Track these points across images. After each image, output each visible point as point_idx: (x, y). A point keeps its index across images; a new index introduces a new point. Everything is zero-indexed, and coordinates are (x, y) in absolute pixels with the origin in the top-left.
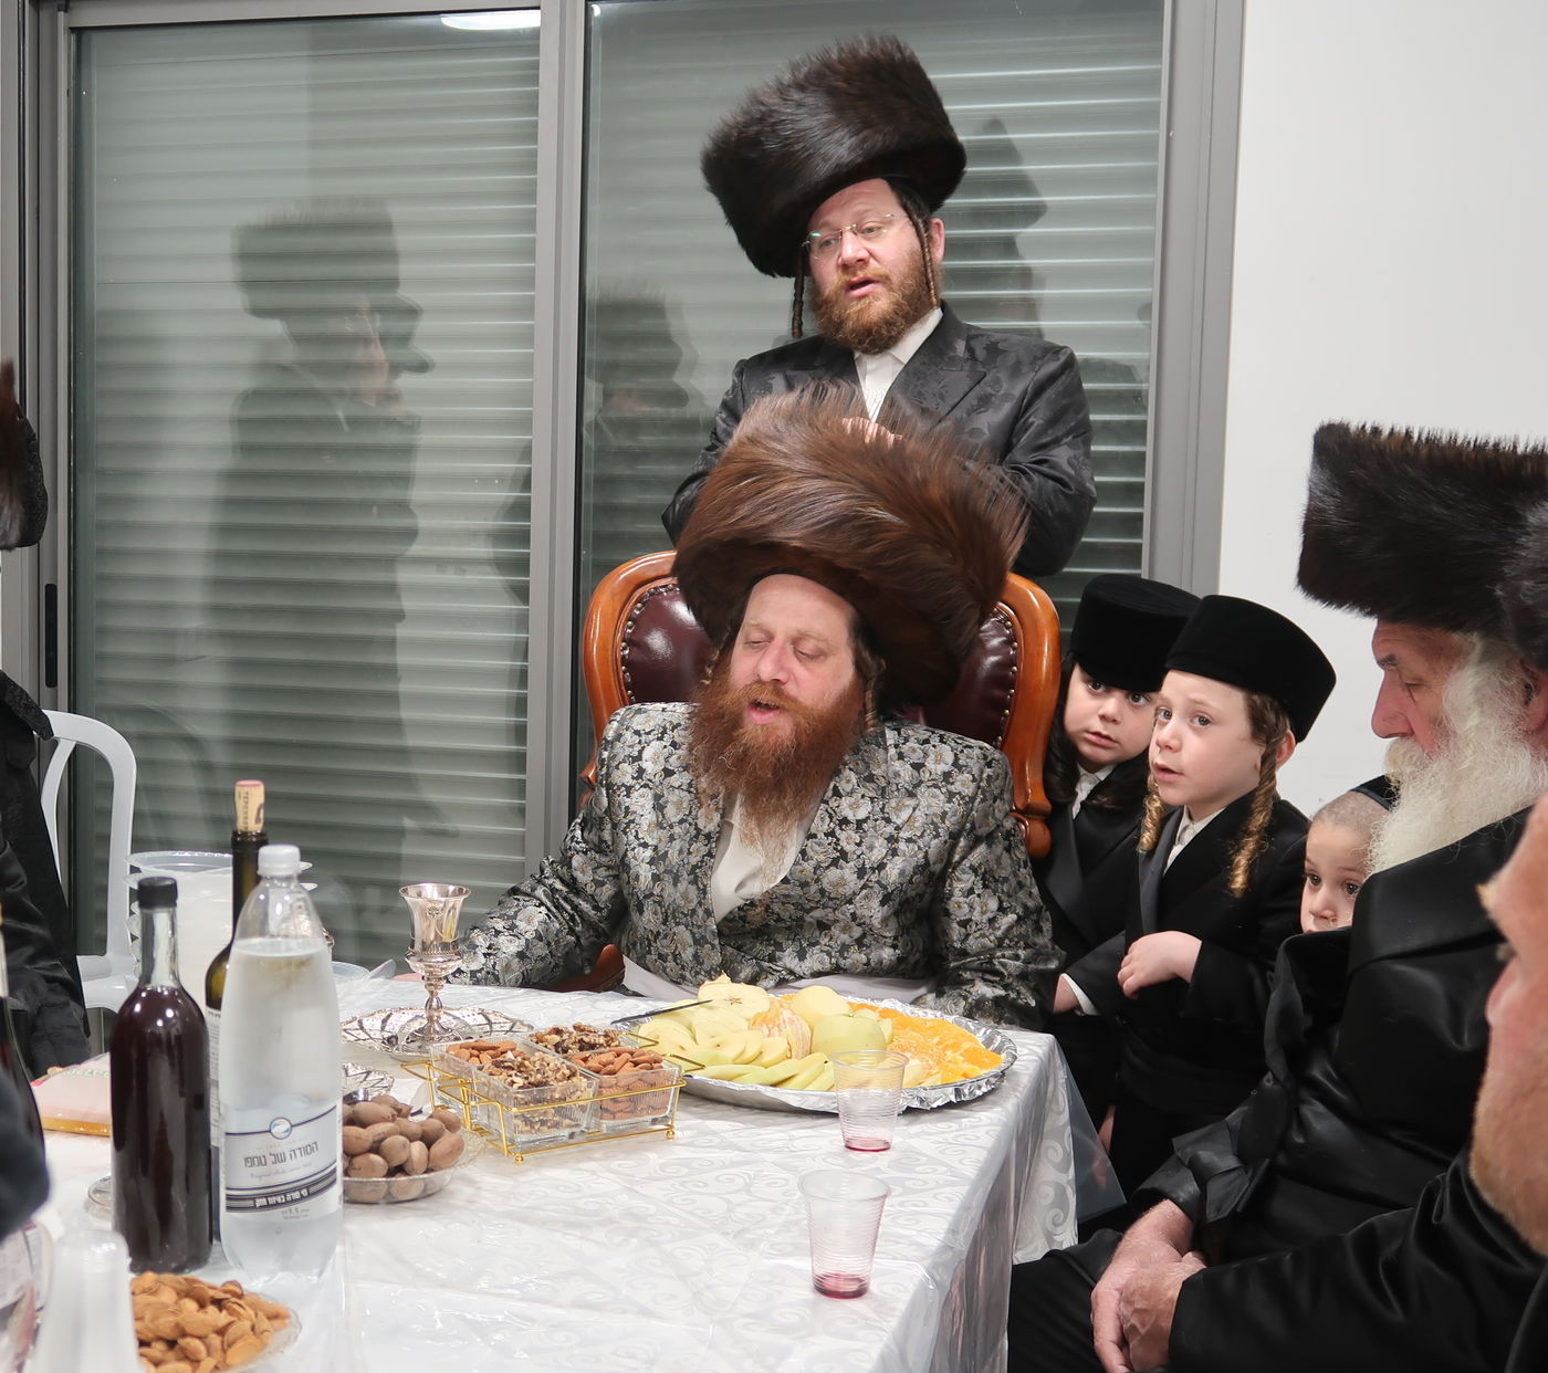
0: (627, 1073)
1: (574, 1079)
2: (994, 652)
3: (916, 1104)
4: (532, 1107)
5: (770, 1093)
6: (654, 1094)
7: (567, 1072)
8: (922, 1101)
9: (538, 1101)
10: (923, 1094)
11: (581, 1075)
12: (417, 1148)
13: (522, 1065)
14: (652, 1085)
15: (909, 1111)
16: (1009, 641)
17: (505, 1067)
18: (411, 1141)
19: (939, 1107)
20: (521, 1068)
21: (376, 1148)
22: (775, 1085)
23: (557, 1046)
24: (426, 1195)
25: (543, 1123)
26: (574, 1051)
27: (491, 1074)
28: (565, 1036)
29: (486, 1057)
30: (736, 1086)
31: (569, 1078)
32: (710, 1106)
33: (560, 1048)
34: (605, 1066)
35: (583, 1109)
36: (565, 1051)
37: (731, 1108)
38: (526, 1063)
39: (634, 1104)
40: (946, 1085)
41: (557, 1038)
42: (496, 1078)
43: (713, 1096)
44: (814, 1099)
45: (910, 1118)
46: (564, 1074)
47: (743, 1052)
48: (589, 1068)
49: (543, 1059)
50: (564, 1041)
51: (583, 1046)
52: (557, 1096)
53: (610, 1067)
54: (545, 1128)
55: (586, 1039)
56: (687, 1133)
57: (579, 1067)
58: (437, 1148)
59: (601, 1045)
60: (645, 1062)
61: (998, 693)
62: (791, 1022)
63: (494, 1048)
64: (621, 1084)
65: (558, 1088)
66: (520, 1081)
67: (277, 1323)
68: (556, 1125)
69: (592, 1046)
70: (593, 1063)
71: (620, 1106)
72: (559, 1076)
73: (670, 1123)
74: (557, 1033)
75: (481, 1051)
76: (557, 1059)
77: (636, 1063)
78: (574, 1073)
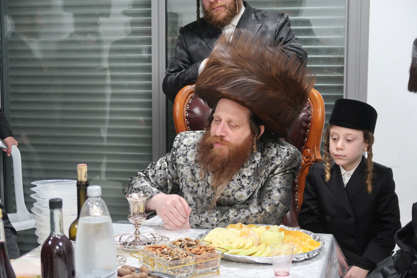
0: (205, 254)
1: (188, 257)
2: (305, 112)
3: (295, 260)
4: (175, 267)
5: (249, 258)
7: (185, 255)
8: (297, 259)
9: (177, 265)
10: (297, 257)
11: (190, 255)
14: (213, 258)
15: (293, 262)
16: (309, 109)
17: (165, 254)
19: (302, 260)
20: (170, 254)
22: (250, 255)
23: (180, 246)
25: (178, 271)
26: (186, 247)
27: (160, 256)
28: (183, 242)
29: (158, 251)
30: (238, 256)
32: (229, 263)
34: (197, 252)
35: (191, 266)
36: (183, 247)
37: (236, 263)
38: (172, 252)
39: (207, 264)
40: (304, 253)
41: (180, 243)
42: (162, 257)
43: (230, 259)
44: (263, 259)
45: (294, 264)
47: (239, 245)
48: (192, 253)
49: (177, 251)
50: (182, 244)
51: (189, 245)
52: (183, 263)
53: (199, 252)
54: (179, 273)
55: (190, 243)
56: (224, 272)
57: (189, 252)
59: (194, 245)
60: (210, 250)
61: (306, 124)
62: (253, 234)
63: (160, 247)
64: (202, 258)
65: (183, 260)
66: (170, 258)
69: (192, 245)
70: (193, 251)
71: (203, 265)
72: (183, 256)
73: (218, 269)
74: (180, 241)
75: (156, 248)
76: (181, 250)
77: (207, 251)
78: (187, 255)
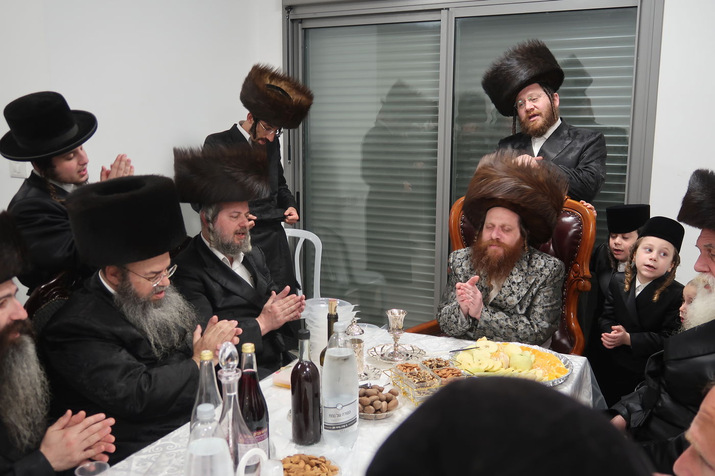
0: (450, 377)
1: (434, 379)
2: (575, 228)
4: (420, 388)
7: (432, 378)
9: (423, 387)
12: (384, 403)
13: (418, 375)
16: (580, 225)
17: (413, 375)
18: (382, 401)
21: (372, 404)
23: (430, 366)
24: (387, 417)
25: (424, 393)
26: (435, 368)
27: (409, 377)
28: (433, 362)
29: (408, 370)
31: (432, 379)
33: (431, 367)
34: (443, 375)
36: (432, 368)
41: (430, 363)
47: (488, 367)
49: (424, 372)
50: (432, 364)
51: (438, 366)
52: (428, 385)
53: (445, 375)
54: (425, 395)
55: (439, 364)
57: (435, 375)
58: (391, 403)
59: (444, 366)
60: (456, 373)
61: (576, 240)
62: (503, 356)
63: (411, 367)
65: (428, 383)
66: (417, 381)
67: (334, 472)
69: (441, 366)
70: (440, 374)
74: (431, 361)
75: (407, 367)
76: (429, 372)
77: (453, 374)
78: (434, 378)
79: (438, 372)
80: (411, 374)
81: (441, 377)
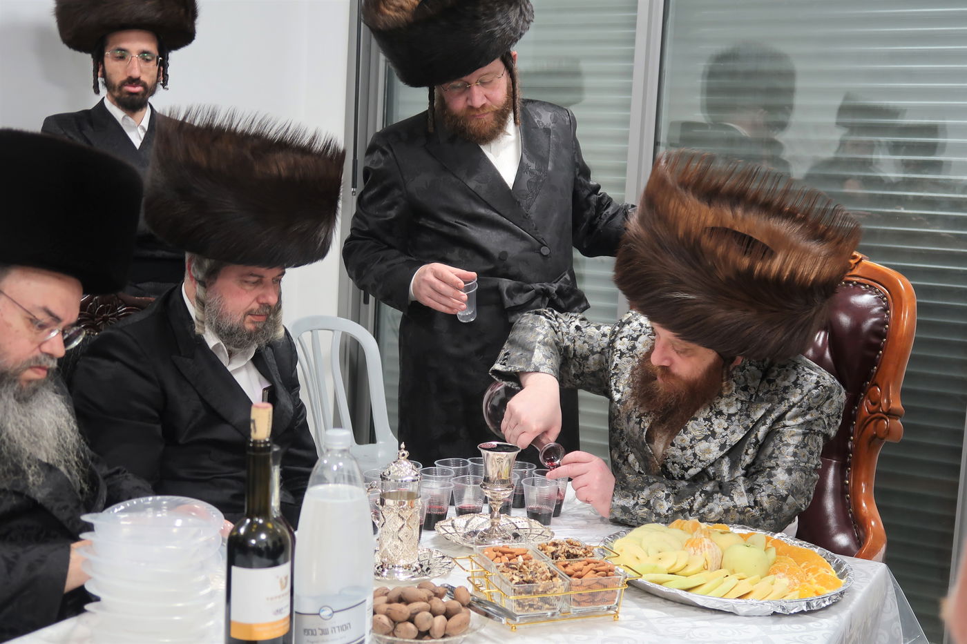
0: (590, 577)
1: (554, 579)
2: (875, 316)
3: (779, 610)
4: (524, 596)
5: (684, 595)
6: (607, 592)
7: (549, 575)
8: (784, 609)
9: (529, 593)
10: (784, 605)
11: (560, 577)
12: (439, 621)
13: (521, 567)
14: (606, 586)
15: (775, 614)
16: (884, 310)
17: (511, 568)
18: (435, 615)
19: (794, 613)
20: (521, 570)
21: (411, 619)
22: (688, 590)
23: (552, 553)
25: (531, 606)
26: (561, 559)
27: (503, 572)
28: (559, 548)
29: (505, 559)
30: (664, 589)
31: (550, 578)
33: (554, 556)
34: (576, 571)
35: (558, 599)
36: (557, 558)
38: (524, 566)
39: (593, 598)
40: (802, 600)
41: (554, 549)
42: (504, 574)
44: (712, 602)
45: (775, 618)
46: (547, 576)
47: (673, 566)
48: (566, 573)
49: (536, 565)
50: (557, 551)
51: (569, 556)
52: (540, 590)
53: (579, 573)
54: (532, 609)
55: (572, 552)
56: (629, 617)
57: (560, 571)
59: (579, 556)
60: (603, 571)
61: (876, 340)
62: (709, 546)
63: (512, 553)
64: (584, 584)
65: (542, 585)
66: (517, 579)
68: (540, 608)
69: (576, 556)
70: (569, 569)
71: (584, 598)
72: (543, 577)
73: (617, 610)
74: (555, 544)
75: (504, 553)
76: (546, 564)
77: (597, 572)
78: (555, 576)
79: (565, 566)
80: (507, 565)
81: (570, 575)
